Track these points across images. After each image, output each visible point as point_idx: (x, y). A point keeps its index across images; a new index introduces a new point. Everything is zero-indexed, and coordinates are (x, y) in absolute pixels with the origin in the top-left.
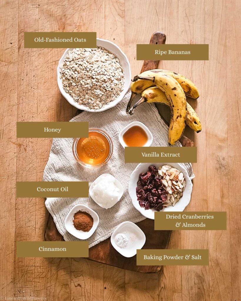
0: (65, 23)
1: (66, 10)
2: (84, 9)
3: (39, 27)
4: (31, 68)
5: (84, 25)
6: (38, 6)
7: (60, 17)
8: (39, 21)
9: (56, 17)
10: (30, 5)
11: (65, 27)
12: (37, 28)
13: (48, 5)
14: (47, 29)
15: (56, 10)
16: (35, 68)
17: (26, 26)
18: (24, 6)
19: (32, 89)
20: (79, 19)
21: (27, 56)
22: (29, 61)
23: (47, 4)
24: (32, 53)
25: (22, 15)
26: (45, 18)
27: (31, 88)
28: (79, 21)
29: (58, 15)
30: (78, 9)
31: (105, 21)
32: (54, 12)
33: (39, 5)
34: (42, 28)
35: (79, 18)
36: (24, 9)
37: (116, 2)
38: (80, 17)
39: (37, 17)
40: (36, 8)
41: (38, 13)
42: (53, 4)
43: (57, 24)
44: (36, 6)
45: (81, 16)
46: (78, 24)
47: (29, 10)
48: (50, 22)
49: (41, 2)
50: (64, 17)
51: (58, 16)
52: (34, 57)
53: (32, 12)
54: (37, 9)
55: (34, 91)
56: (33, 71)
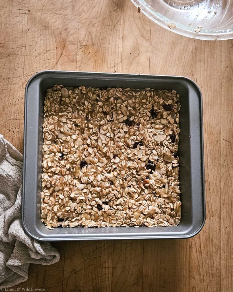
0: (65, 40)
1: (68, 22)
2: (94, 23)
3: (27, 42)
4: (11, 101)
5: (93, 45)
6: (27, 12)
7: (58, 31)
8: (28, 34)
9: (53, 30)
10: (15, 10)
11: (66, 46)
12: (24, 43)
13: (43, 12)
14: (39, 47)
15: (53, 21)
16: (17, 102)
17: (7, 38)
18: (7, 9)
19: (11, 132)
20: (87, 36)
21: (5, 83)
22: (9, 90)
23: (42, 10)
24: (14, 79)
25: (3, 23)
26: (37, 30)
27: (8, 130)
28: (86, 39)
29: (56, 27)
30: (86, 22)
31: (123, 43)
32: (50, 23)
33: (29, 11)
34: (32, 44)
35: (86, 34)
36: (6, 15)
37: (140, 18)
38: (88, 33)
39: (26, 27)
40: (24, 14)
41: (27, 23)
42: (50, 12)
43: (54, 40)
44: (24, 12)
45: (90, 33)
46: (84, 44)
47: (14, 17)
48: (44, 36)
49: (32, 7)
50: (64, 31)
51: (57, 29)
52: (16, 85)
53: (18, 20)
54: (26, 16)
55: (13, 136)
56: (14, 105)
